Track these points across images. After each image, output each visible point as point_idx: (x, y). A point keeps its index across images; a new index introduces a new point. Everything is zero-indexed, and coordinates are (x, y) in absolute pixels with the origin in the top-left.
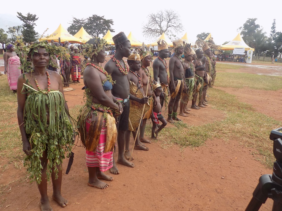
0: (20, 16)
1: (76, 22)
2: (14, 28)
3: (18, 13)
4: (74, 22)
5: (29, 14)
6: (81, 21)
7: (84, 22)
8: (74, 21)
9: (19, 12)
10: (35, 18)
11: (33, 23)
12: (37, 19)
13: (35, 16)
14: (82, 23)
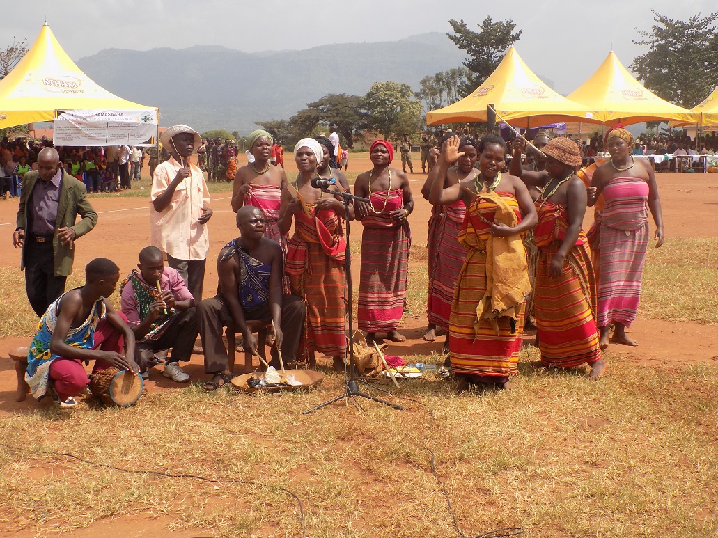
0: (458, 35)
1: (669, 35)
2: (438, 78)
3: (454, 24)
4: (660, 33)
5: (487, 23)
6: (691, 27)
7: (704, 30)
8: (659, 29)
9: (459, 21)
10: (508, 33)
11: (500, 54)
12: (516, 38)
13: (511, 26)
14: (696, 36)
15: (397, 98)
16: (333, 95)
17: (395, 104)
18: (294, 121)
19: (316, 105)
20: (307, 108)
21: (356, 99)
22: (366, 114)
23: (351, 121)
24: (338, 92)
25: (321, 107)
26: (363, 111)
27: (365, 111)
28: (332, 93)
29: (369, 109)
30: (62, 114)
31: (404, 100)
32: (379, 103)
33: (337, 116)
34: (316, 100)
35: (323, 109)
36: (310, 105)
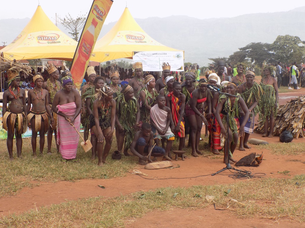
15: (292, 45)
16: (254, 43)
17: (290, 48)
18: (232, 58)
19: (244, 49)
20: (239, 50)
21: (267, 46)
22: (273, 54)
23: (264, 58)
24: (256, 41)
25: (247, 50)
26: (271, 52)
27: (273, 52)
28: (253, 42)
29: (275, 51)
30: (136, 54)
31: (295, 45)
32: (281, 47)
33: (256, 55)
34: (244, 46)
35: (248, 51)
36: (241, 49)
